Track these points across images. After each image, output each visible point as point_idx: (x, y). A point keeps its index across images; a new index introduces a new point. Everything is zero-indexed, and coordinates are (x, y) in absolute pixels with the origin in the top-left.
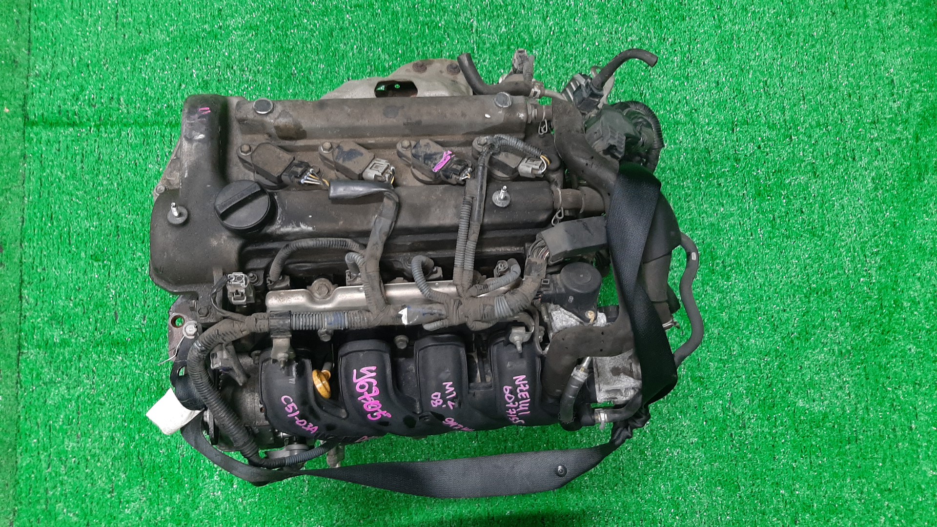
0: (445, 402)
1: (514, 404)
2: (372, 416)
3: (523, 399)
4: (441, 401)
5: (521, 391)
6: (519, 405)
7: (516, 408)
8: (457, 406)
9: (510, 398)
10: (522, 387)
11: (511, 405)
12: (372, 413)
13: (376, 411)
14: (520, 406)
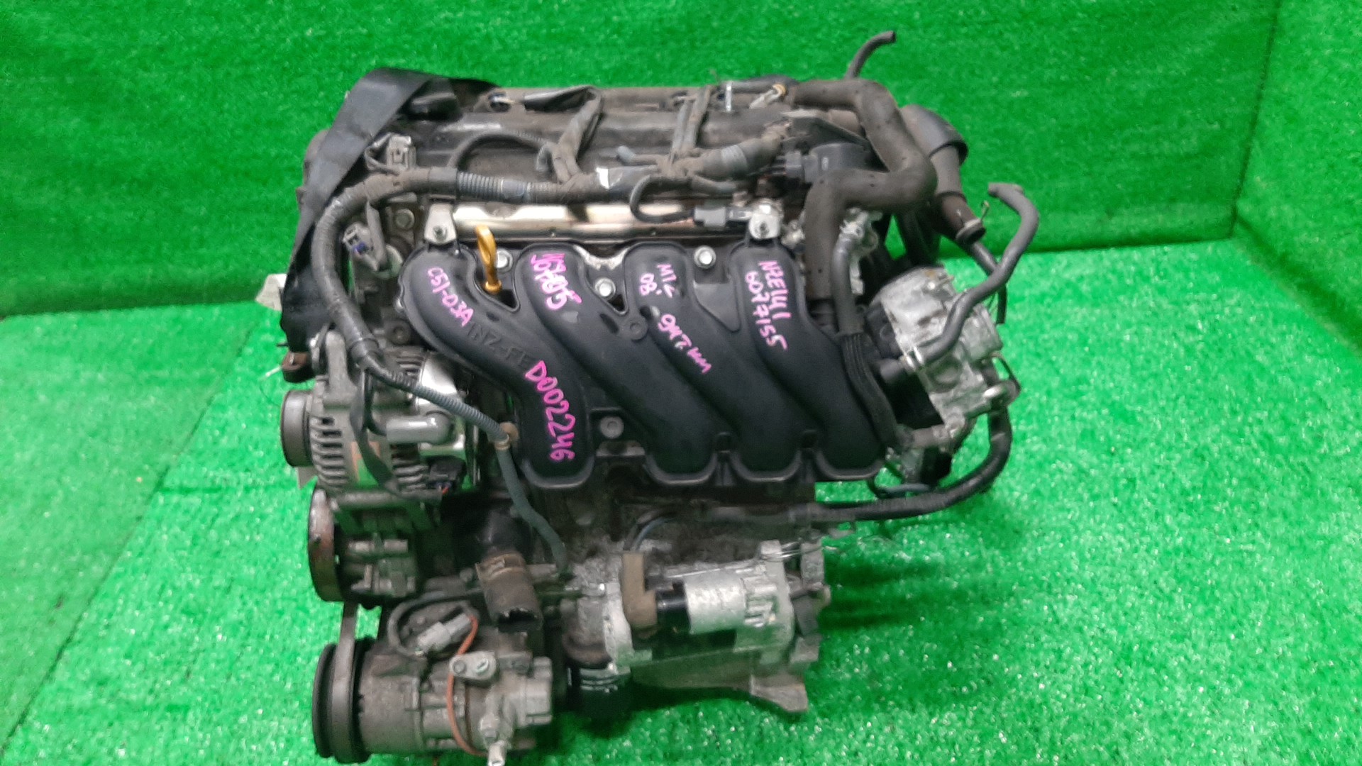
0: (660, 286)
1: (764, 295)
2: (554, 301)
3: (775, 288)
4: (655, 285)
5: (772, 277)
6: (771, 297)
7: (768, 303)
8: (678, 292)
9: (756, 287)
10: (773, 273)
11: (759, 298)
12: (553, 295)
13: (560, 291)
14: (774, 300)
